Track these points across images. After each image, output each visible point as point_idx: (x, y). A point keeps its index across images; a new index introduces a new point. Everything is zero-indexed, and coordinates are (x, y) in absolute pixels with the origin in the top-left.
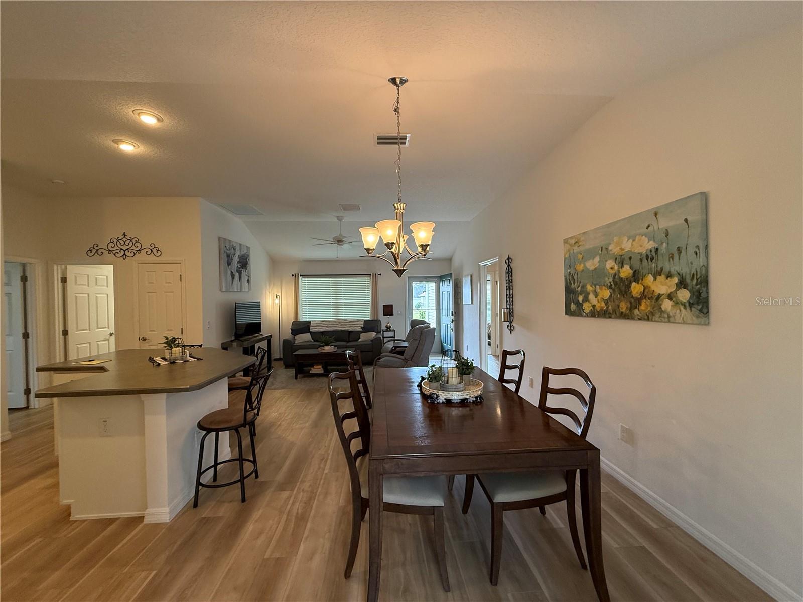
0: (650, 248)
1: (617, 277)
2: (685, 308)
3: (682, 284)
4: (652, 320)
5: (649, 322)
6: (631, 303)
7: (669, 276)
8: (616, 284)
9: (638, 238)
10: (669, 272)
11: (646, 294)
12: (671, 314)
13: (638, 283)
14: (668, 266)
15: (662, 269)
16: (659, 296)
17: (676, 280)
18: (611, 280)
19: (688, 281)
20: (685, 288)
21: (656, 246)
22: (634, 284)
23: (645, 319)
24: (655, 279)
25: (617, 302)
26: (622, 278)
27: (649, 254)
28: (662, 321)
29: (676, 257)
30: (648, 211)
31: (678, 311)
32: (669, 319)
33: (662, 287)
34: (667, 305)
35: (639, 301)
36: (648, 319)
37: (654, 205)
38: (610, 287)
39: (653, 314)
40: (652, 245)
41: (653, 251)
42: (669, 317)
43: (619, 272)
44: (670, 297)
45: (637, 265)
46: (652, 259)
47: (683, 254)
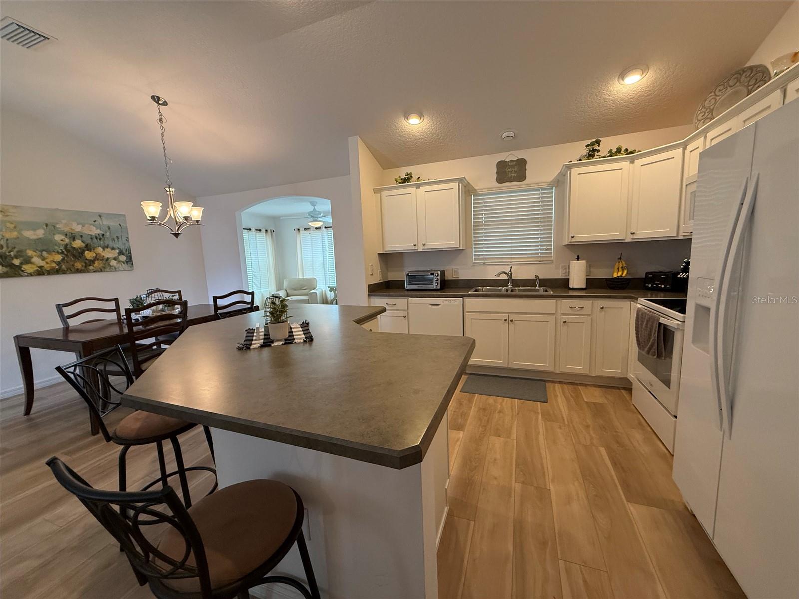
0: (98, 233)
1: (68, 246)
2: (124, 263)
3: (121, 253)
4: (104, 271)
5: (102, 273)
6: (86, 263)
7: (113, 249)
8: (68, 251)
9: (87, 225)
10: (113, 247)
11: (98, 257)
12: (117, 267)
13: (91, 251)
14: (111, 244)
15: (108, 245)
16: (108, 259)
17: (118, 251)
18: (62, 248)
19: (124, 251)
20: (123, 254)
21: (103, 233)
22: (87, 252)
23: (99, 271)
24: (104, 250)
25: (72, 263)
26: (75, 248)
27: (98, 236)
28: (111, 271)
29: (116, 240)
30: (97, 213)
31: (121, 265)
32: (116, 270)
33: (108, 253)
34: (113, 263)
35: (92, 262)
36: (101, 271)
37: (101, 211)
38: (62, 253)
39: (105, 268)
40: (99, 231)
41: (101, 235)
42: (115, 268)
43: (71, 243)
44: (115, 259)
45: (89, 241)
46: (100, 239)
47: (120, 239)
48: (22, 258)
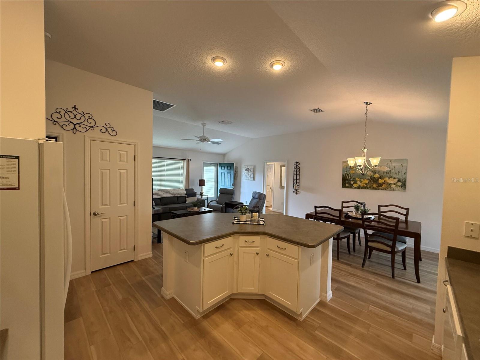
0: (388, 170)
1: (372, 177)
2: (400, 187)
3: (399, 181)
4: (387, 190)
5: (385, 191)
6: (378, 185)
7: (394, 178)
8: (372, 179)
9: (383, 166)
10: (395, 177)
11: (385, 182)
12: (394, 188)
13: (382, 179)
14: (394, 176)
15: (392, 176)
16: (390, 184)
17: (397, 180)
18: (369, 177)
19: (401, 180)
20: (400, 182)
21: (390, 170)
22: (380, 180)
23: (384, 190)
24: (389, 179)
25: (372, 185)
26: (375, 178)
27: (387, 171)
28: (391, 190)
29: (398, 174)
30: (390, 159)
31: (397, 188)
32: (394, 190)
33: (391, 181)
34: (393, 186)
35: (381, 185)
36: (385, 190)
37: (391, 158)
38: (369, 180)
39: (387, 188)
40: (389, 169)
41: (389, 171)
42: (393, 189)
43: (373, 175)
44: (394, 184)
45: (382, 174)
46: (388, 173)
47: (400, 173)
48: (354, 181)
